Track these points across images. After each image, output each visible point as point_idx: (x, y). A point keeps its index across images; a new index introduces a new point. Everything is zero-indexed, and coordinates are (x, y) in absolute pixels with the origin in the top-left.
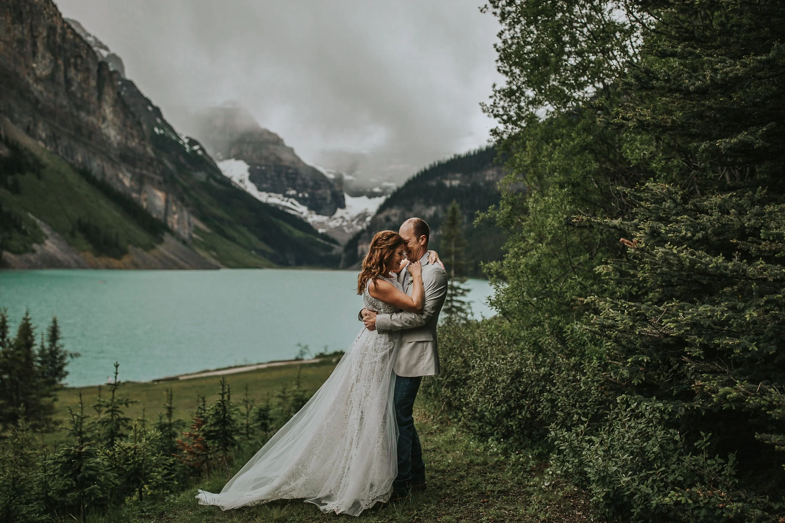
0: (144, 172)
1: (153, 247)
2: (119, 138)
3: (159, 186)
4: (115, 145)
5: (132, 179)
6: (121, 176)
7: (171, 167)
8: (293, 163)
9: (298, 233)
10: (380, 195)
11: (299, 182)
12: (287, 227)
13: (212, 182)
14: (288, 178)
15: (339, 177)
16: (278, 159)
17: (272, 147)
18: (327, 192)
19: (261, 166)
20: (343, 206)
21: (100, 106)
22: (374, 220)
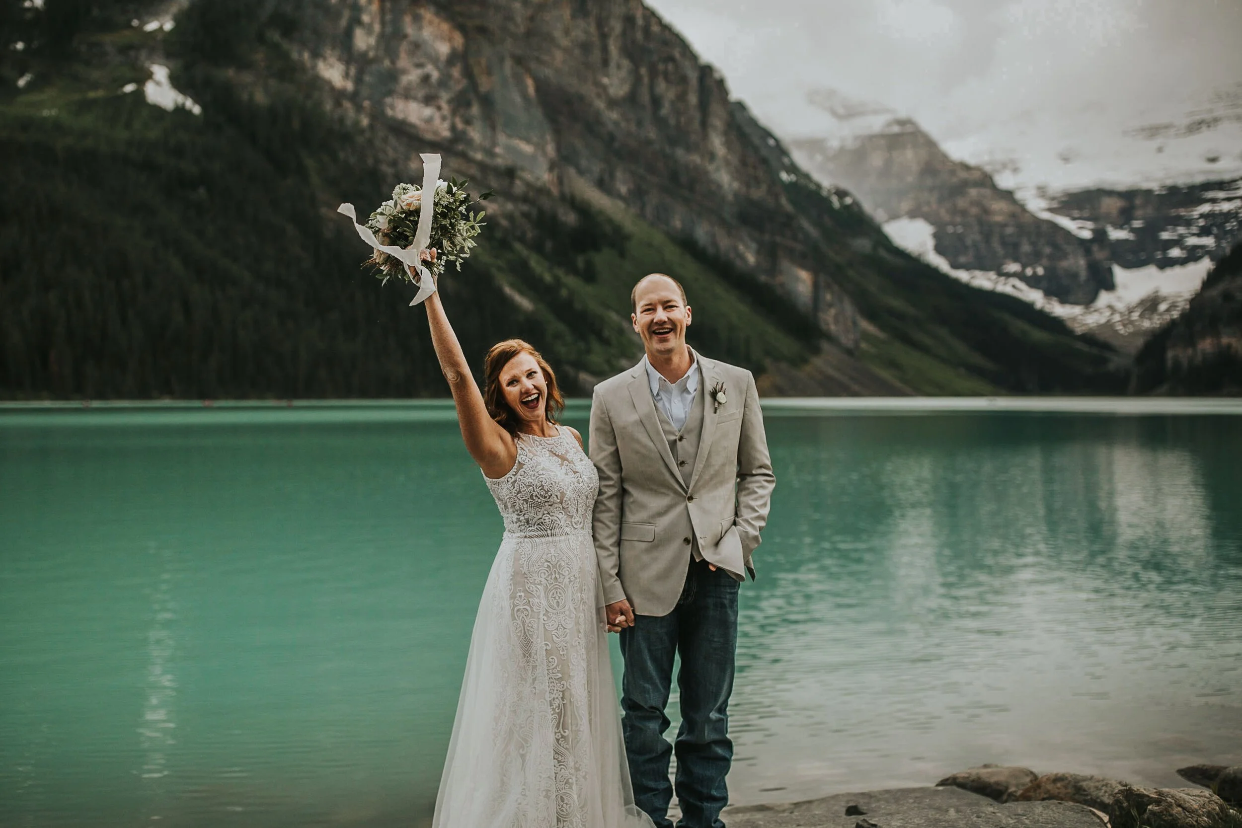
0: (778, 239)
1: (805, 361)
2: (736, 185)
3: (802, 261)
4: (730, 197)
5: (758, 253)
6: (741, 248)
7: (813, 232)
8: (1013, 215)
9: (1038, 335)
10: (1182, 262)
11: (1026, 248)
12: (1019, 326)
13: (882, 253)
14: (1004, 243)
15: (1100, 236)
16: (986, 211)
17: (973, 192)
18: (1078, 263)
19: (955, 225)
20: (1110, 286)
21: (705, 136)
22: (1197, 301)
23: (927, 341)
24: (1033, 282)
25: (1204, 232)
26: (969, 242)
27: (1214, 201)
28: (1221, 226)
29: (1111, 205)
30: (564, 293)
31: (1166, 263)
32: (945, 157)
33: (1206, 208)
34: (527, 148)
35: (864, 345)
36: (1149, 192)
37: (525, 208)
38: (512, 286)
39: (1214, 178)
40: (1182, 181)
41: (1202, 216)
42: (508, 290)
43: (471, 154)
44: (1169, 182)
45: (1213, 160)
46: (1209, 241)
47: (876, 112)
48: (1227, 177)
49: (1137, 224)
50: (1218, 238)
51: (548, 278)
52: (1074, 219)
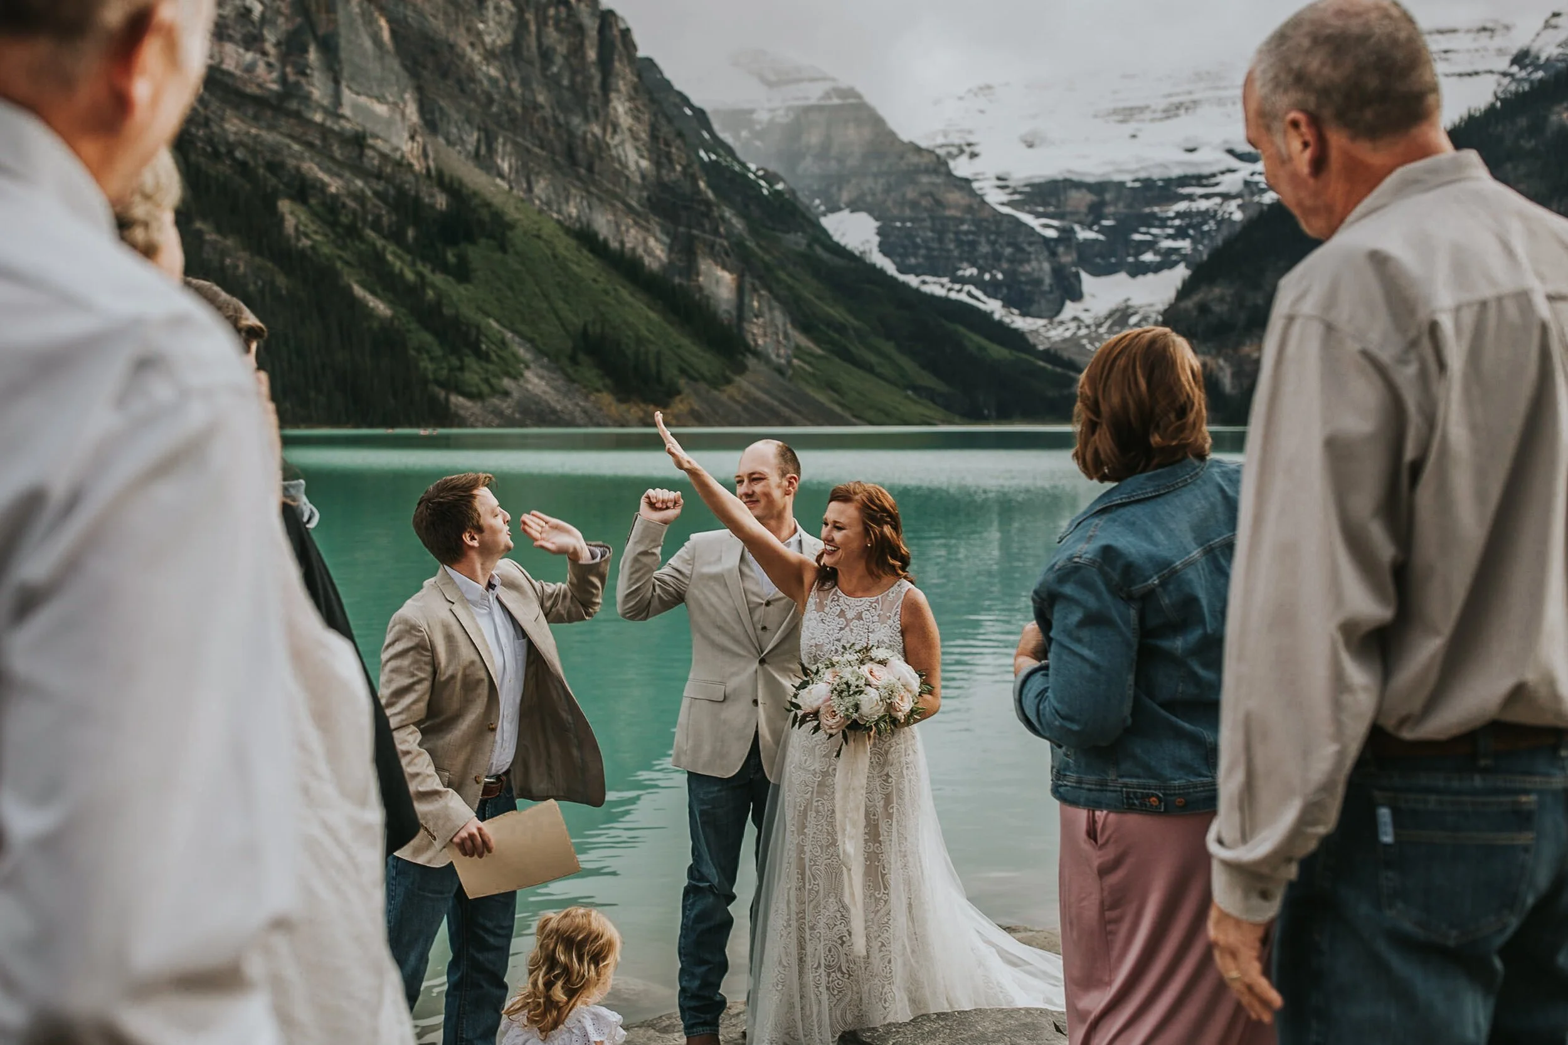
0: (696, 232)
1: (727, 381)
2: (644, 164)
3: (724, 259)
4: (637, 179)
5: (670, 247)
6: (650, 241)
7: (738, 224)
8: (969, 209)
9: (997, 352)
10: (1156, 268)
11: (984, 248)
12: (975, 340)
13: (819, 250)
14: (960, 243)
15: (1067, 235)
16: (939, 203)
17: (925, 179)
18: (1041, 267)
19: (903, 221)
20: (1076, 295)
21: (607, 101)
22: (1172, 313)
23: (873, 359)
24: (992, 289)
25: (1181, 233)
26: (919, 240)
27: (1190, 198)
28: (1197, 227)
29: (1079, 200)
30: (430, 294)
31: (1139, 270)
32: (892, 135)
33: (1182, 206)
34: (381, 109)
35: (797, 363)
36: (1121, 185)
37: (380, 186)
38: (363, 285)
39: (1191, 171)
40: (1157, 174)
41: (1179, 215)
42: (358, 291)
43: (309, 115)
44: (1143, 174)
45: (1191, 150)
46: (1185, 245)
47: (813, 80)
48: (1206, 171)
49: (1107, 222)
50: (1195, 241)
51: (410, 276)
52: (1038, 215)
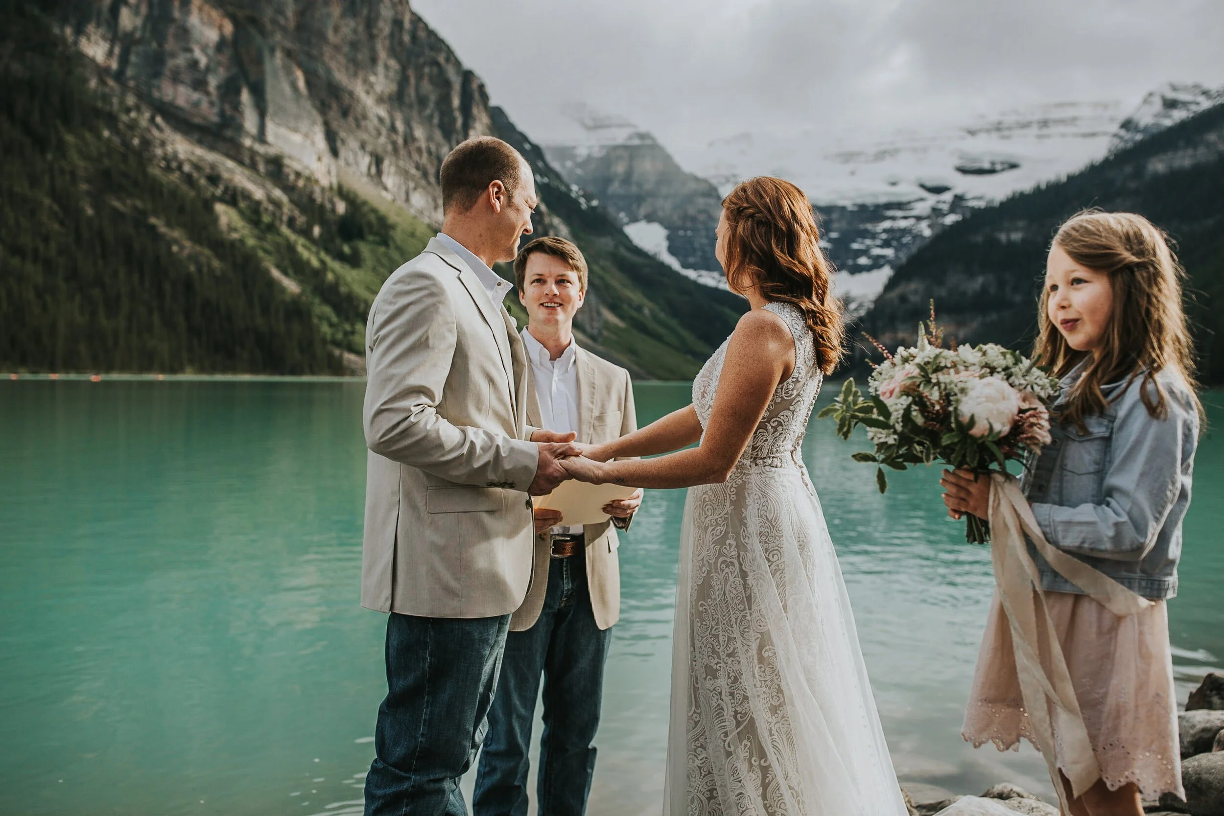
10: (868, 269)
13: (622, 251)
16: (711, 218)
17: (701, 201)
19: (685, 229)
22: (880, 301)
23: (663, 331)
25: (886, 244)
26: (697, 245)
27: (893, 218)
28: (899, 240)
30: (330, 276)
31: (856, 270)
32: (677, 169)
33: (887, 224)
34: (296, 138)
35: (605, 333)
36: (843, 209)
38: (279, 268)
39: (894, 199)
40: (869, 201)
41: (885, 231)
42: (276, 273)
43: (241, 141)
44: (860, 201)
45: (894, 184)
46: (889, 252)
47: (620, 126)
48: (904, 199)
49: (834, 235)
50: (897, 250)
51: (315, 263)
